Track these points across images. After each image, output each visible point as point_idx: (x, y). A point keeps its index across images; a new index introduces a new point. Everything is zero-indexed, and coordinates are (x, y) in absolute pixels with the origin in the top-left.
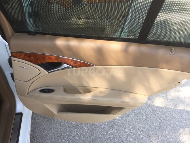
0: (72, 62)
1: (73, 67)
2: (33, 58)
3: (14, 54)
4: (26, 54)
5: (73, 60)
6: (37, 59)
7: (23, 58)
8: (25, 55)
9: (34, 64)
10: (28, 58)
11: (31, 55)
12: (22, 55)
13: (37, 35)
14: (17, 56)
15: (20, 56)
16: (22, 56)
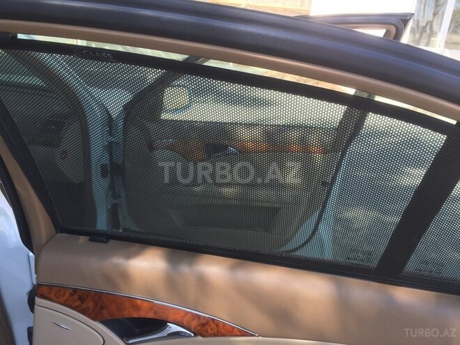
0: (194, 319)
1: (196, 335)
2: (90, 304)
3: (45, 290)
4: (75, 291)
5: (199, 317)
6: (102, 308)
7: (65, 302)
8: (72, 295)
9: (91, 318)
10: (77, 303)
11: (87, 296)
12: (65, 293)
13: (112, 242)
14: (52, 296)
15: (60, 296)
16: (64, 296)
